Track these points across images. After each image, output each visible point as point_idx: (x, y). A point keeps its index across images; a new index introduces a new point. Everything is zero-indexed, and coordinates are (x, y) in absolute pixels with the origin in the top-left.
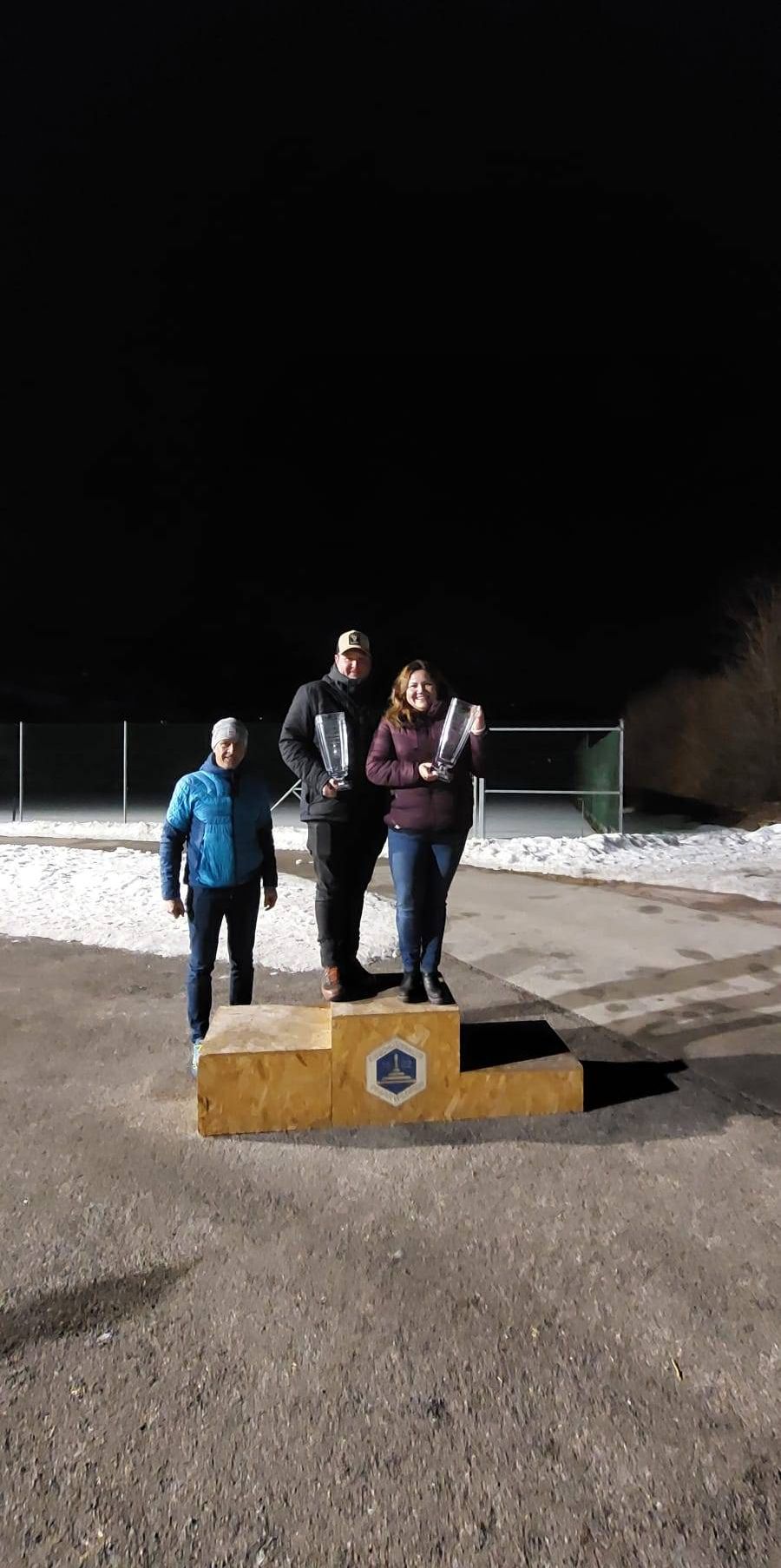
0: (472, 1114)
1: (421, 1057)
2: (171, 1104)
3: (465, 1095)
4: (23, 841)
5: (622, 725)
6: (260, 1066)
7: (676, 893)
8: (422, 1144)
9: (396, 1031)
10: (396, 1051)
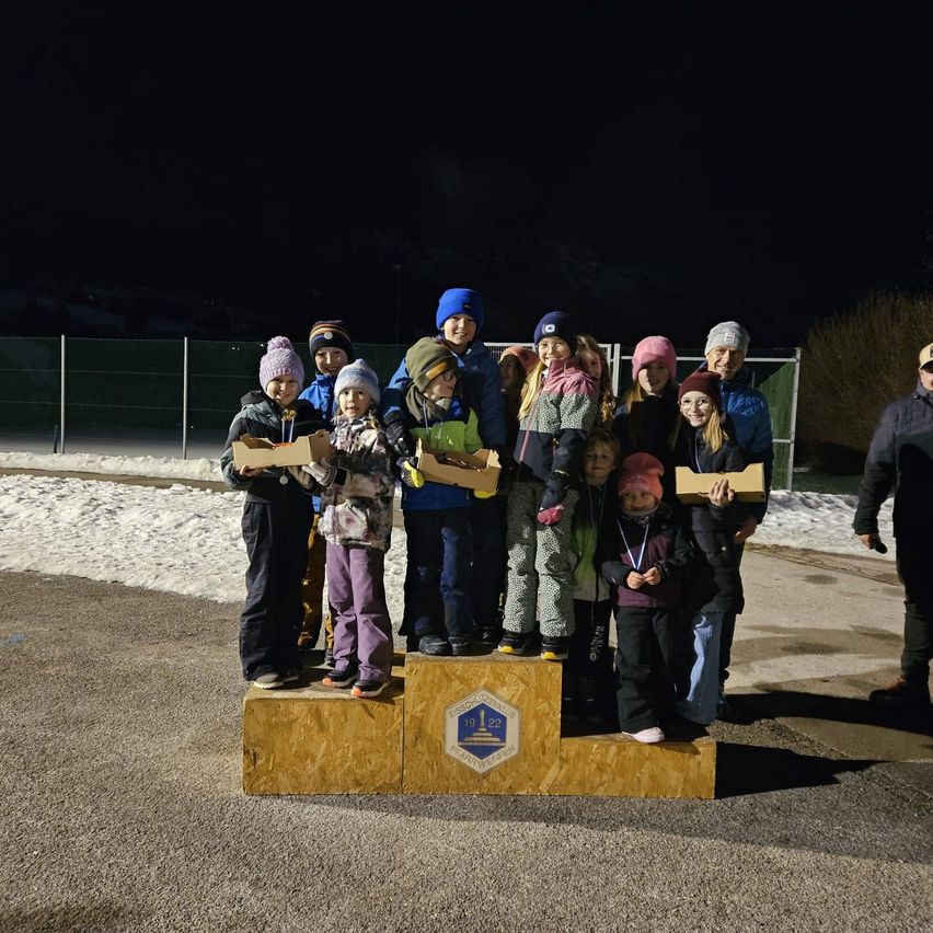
0: (573, 789)
1: (513, 715)
2: (213, 759)
3: (566, 766)
4: (62, 475)
5: (798, 356)
6: (317, 715)
7: (859, 563)
8: (510, 819)
9: (484, 681)
10: (483, 706)
